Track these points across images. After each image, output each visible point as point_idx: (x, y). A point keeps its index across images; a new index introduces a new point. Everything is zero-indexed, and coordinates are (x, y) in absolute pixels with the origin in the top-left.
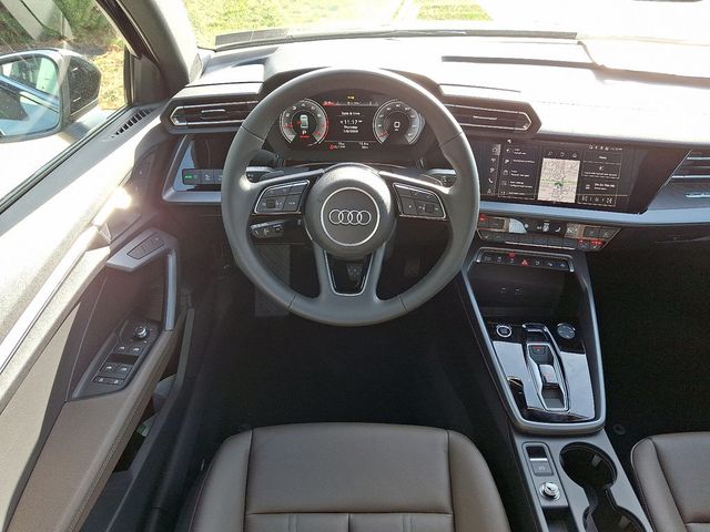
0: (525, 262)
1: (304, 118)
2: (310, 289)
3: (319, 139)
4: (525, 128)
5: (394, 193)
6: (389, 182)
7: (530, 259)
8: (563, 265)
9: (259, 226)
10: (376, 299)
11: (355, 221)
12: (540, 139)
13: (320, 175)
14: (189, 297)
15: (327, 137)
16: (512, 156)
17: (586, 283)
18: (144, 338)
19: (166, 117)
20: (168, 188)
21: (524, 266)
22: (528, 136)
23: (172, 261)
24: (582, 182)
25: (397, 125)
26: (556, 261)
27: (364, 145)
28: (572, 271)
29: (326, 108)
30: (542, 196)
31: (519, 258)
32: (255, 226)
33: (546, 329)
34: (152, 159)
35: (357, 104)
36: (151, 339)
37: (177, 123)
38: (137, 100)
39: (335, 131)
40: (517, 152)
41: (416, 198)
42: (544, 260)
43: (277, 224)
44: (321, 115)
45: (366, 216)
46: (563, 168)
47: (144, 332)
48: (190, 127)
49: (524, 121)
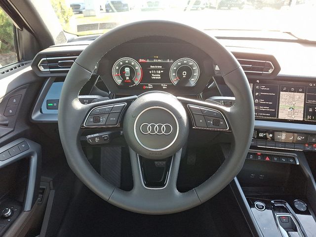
0: (267, 159)
1: (127, 70)
2: (126, 185)
3: (137, 82)
4: (270, 71)
5: (189, 112)
6: (185, 104)
7: (270, 156)
8: (291, 160)
9: (92, 136)
10: (176, 192)
11: (160, 131)
12: (278, 80)
13: (135, 99)
14: (51, 183)
15: (142, 81)
16: (260, 91)
17: (308, 172)
18: (9, 217)
19: (35, 65)
20: (36, 111)
21: (267, 161)
22: (272, 78)
23: (34, 160)
24: (306, 107)
25: (184, 74)
26: (287, 158)
27: (164, 86)
28: (298, 164)
29: (140, 63)
30: (281, 116)
31: (263, 156)
32: (89, 136)
33: (287, 205)
34: (23, 92)
35: (160, 61)
36: (13, 218)
37: (42, 69)
38: (23, 58)
39: (146, 77)
40: (263, 88)
41: (205, 115)
42: (279, 157)
43: (105, 134)
44: (138, 68)
45: (168, 128)
46: (293, 98)
47: (9, 213)
48: (52, 72)
49: (270, 67)
